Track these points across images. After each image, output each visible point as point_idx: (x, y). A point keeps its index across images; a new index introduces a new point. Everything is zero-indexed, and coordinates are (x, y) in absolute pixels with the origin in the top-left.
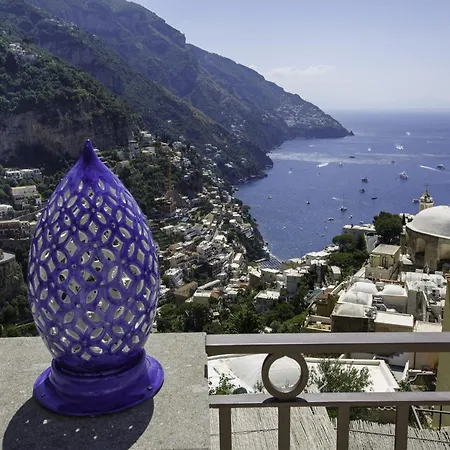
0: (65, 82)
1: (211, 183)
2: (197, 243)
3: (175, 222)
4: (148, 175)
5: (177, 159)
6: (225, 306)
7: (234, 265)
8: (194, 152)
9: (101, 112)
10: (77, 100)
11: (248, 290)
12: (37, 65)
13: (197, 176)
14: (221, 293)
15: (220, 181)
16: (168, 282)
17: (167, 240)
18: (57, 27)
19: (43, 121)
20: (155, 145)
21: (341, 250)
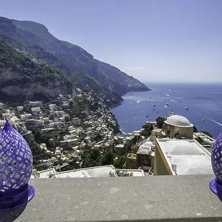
0: (51, 72)
1: (101, 107)
2: (96, 127)
3: (88, 120)
4: (79, 104)
5: (89, 98)
6: (105, 150)
7: (109, 136)
8: (95, 96)
9: (63, 82)
10: (55, 78)
11: (113, 144)
12: (41, 66)
13: (97, 104)
14: (104, 145)
15: (105, 106)
16: (86, 141)
17: (86, 127)
18: (49, 53)
19: (43, 85)
20: (82, 93)
21: (145, 130)
